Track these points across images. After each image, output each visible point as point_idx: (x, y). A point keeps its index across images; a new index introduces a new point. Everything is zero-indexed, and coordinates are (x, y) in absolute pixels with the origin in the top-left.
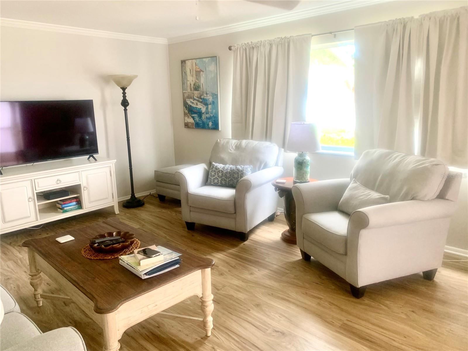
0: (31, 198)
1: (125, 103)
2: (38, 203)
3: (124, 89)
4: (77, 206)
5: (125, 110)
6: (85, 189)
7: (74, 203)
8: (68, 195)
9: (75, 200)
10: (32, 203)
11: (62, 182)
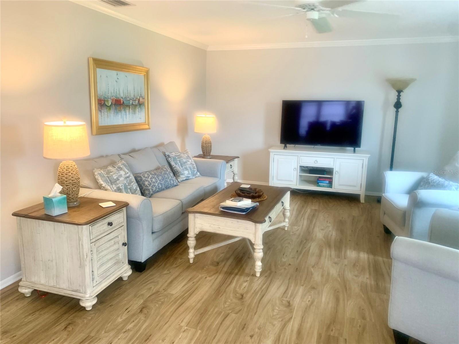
0: (296, 169)
1: (398, 105)
2: (299, 173)
3: (399, 92)
4: (329, 185)
5: (397, 112)
6: (337, 173)
7: (327, 182)
8: (324, 175)
9: (329, 180)
10: (295, 172)
11: (318, 163)
